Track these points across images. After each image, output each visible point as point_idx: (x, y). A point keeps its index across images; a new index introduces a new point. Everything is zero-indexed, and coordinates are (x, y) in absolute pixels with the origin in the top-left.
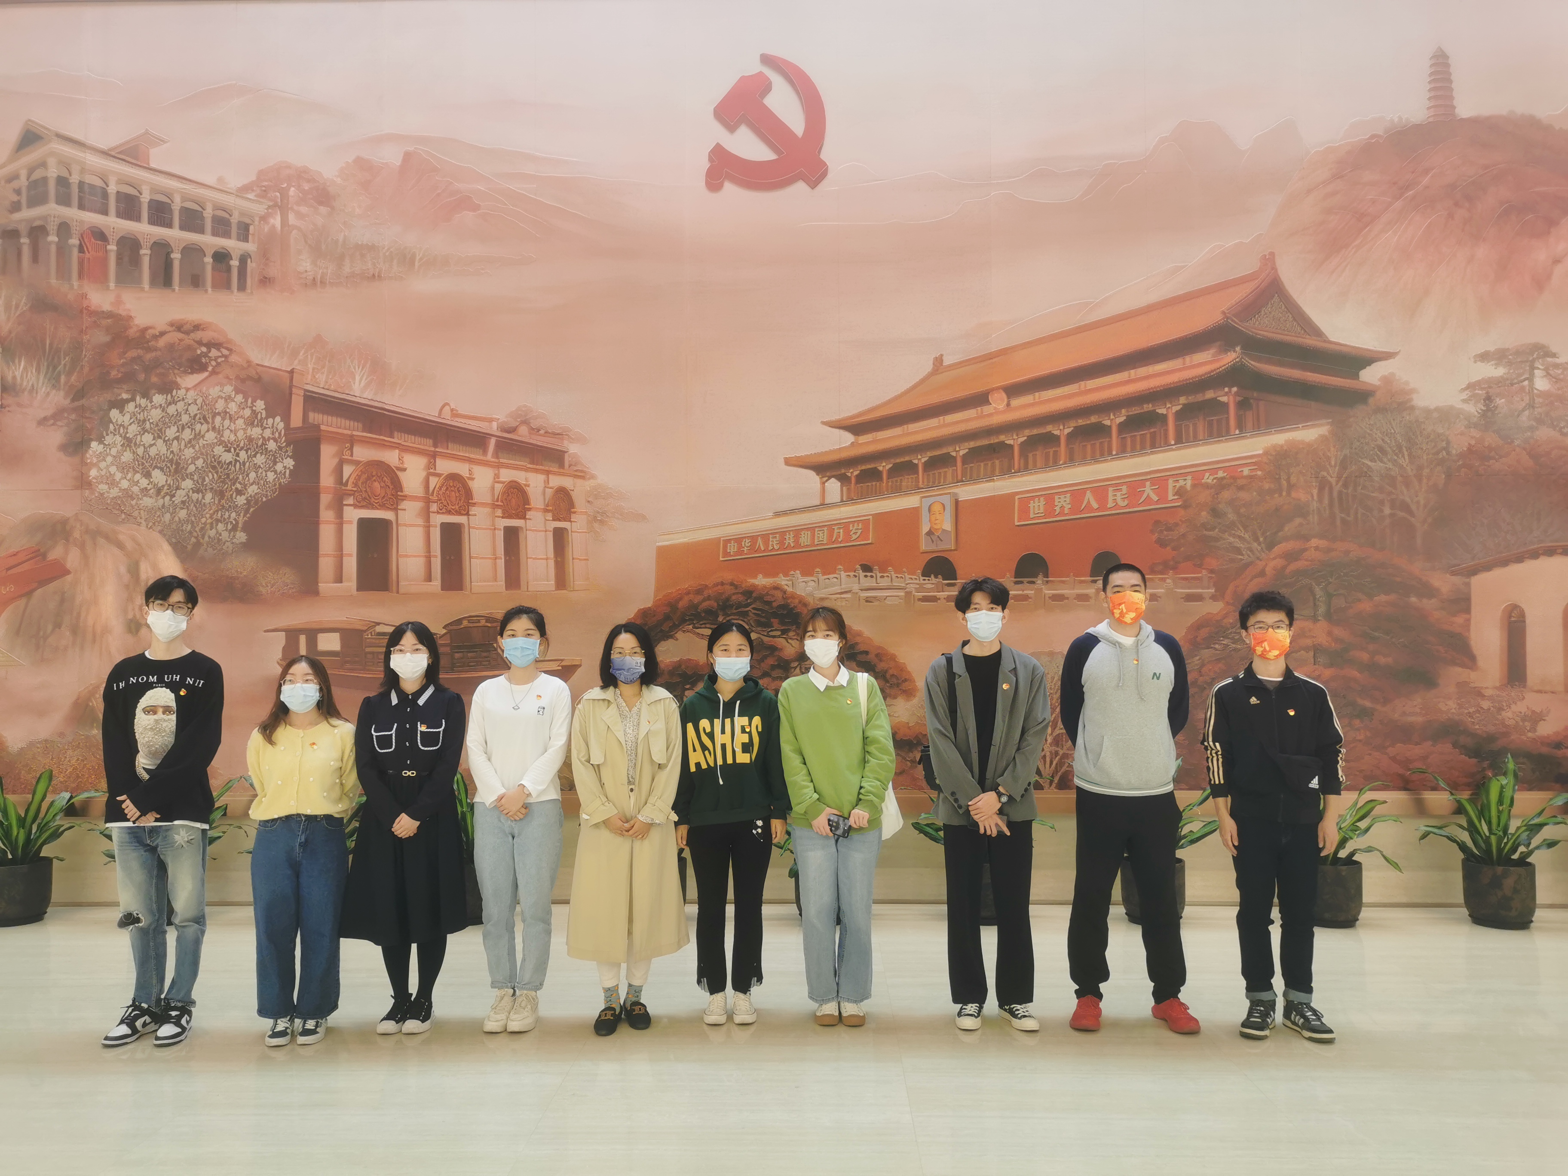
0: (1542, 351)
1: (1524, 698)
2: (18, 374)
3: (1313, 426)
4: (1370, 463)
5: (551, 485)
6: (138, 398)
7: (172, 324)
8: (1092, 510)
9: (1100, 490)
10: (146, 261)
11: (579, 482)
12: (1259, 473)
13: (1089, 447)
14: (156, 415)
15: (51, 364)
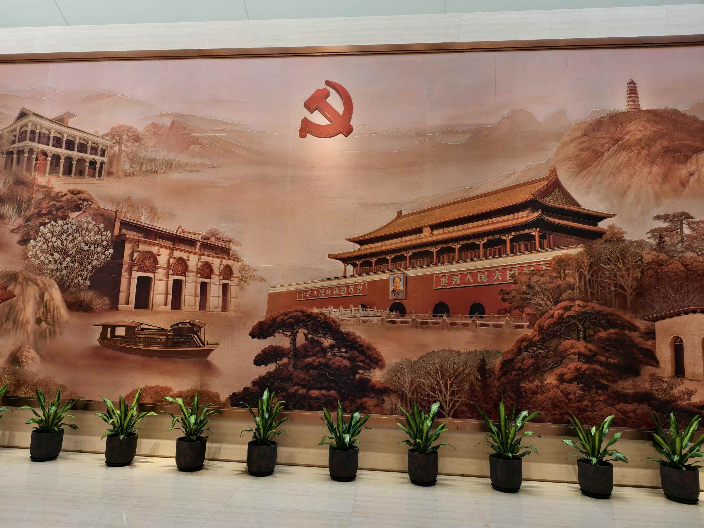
0: (686, 216)
1: (683, 383)
2: (5, 211)
3: (576, 248)
4: (604, 266)
5: (223, 263)
6: (52, 222)
7: (69, 191)
8: (470, 283)
9: (474, 273)
10: (62, 165)
11: (236, 263)
12: (550, 268)
13: (469, 254)
14: (58, 229)
15: (20, 206)
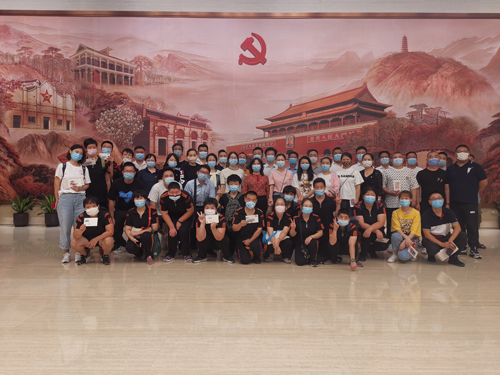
2: (79, 104)
3: (373, 122)
4: (385, 130)
5: (203, 132)
6: (107, 110)
7: (115, 93)
8: (324, 140)
9: (326, 135)
10: (108, 78)
11: (209, 131)
12: (361, 132)
13: (324, 125)
14: (111, 114)
15: (87, 101)
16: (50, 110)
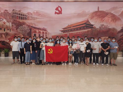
2: (13, 25)
3: (90, 29)
4: (93, 31)
6: (20, 26)
7: (22, 22)
8: (77, 34)
10: (21, 18)
11: (47, 32)
12: (87, 32)
13: (77, 30)
15: (15, 24)
16: (6, 26)
